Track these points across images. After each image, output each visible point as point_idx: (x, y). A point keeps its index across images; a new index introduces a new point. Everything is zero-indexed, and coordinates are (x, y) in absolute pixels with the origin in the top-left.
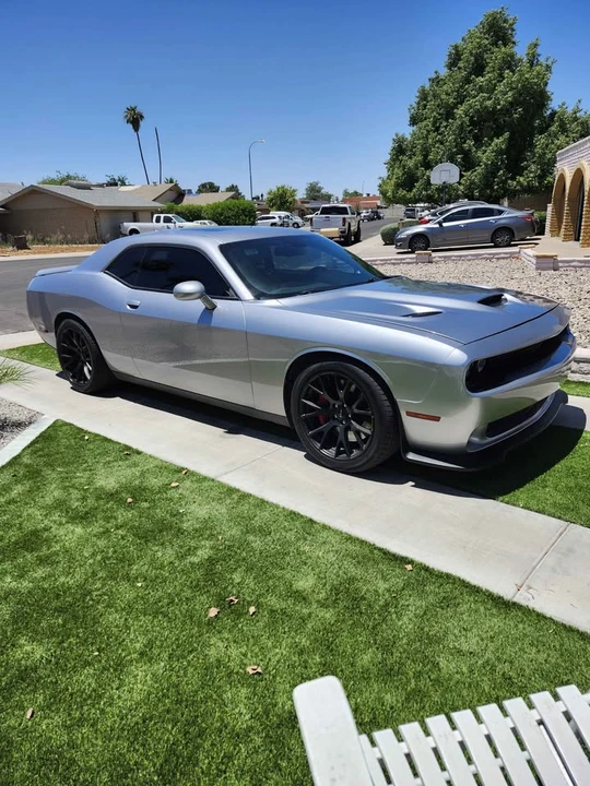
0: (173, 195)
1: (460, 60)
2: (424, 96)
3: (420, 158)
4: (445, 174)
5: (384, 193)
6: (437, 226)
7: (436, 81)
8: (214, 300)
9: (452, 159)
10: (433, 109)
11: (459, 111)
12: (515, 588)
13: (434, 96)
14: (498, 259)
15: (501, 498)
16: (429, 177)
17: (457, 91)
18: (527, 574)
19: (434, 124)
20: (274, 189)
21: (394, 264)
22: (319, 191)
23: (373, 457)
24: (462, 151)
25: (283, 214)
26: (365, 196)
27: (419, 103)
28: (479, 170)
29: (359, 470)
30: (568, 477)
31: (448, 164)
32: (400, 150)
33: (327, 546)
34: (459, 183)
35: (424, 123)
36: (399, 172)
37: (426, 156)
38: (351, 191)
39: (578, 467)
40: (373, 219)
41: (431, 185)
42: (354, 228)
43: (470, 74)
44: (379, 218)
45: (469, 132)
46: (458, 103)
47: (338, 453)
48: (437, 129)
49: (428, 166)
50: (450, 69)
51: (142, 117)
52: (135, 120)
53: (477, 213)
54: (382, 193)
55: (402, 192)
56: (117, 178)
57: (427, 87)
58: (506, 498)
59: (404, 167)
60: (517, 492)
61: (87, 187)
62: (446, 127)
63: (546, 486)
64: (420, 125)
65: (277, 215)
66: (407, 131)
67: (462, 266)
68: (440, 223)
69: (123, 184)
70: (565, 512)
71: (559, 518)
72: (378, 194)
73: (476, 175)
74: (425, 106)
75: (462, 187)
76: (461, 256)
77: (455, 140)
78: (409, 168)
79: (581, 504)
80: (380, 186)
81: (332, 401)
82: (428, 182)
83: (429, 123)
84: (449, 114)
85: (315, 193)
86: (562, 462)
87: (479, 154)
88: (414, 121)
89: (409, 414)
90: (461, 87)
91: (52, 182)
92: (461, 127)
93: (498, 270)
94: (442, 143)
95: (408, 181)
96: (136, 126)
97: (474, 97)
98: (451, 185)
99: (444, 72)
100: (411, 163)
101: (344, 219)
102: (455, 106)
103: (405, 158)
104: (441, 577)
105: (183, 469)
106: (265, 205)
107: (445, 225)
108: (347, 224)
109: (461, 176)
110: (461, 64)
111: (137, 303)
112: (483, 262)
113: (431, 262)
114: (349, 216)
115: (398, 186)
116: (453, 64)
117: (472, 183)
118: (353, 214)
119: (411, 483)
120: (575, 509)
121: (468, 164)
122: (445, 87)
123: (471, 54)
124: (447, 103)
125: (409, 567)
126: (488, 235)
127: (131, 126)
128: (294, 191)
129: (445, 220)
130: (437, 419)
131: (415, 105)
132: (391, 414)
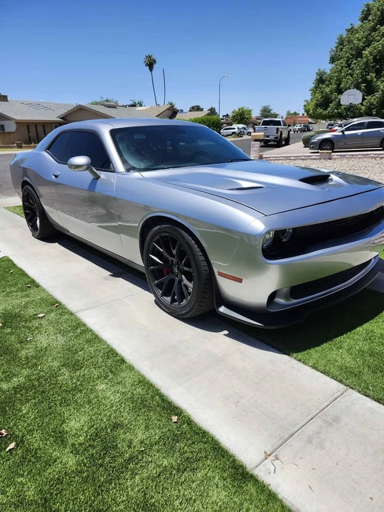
0: (170, 113)
1: (370, 14)
2: (341, 42)
3: (335, 86)
4: (352, 97)
5: (307, 111)
6: (341, 134)
7: (351, 31)
8: (98, 172)
9: (358, 87)
10: (347, 52)
11: (366, 52)
12: (263, 456)
13: (349, 41)
14: (382, 158)
15: (295, 355)
16: (340, 99)
17: (366, 38)
18: (282, 440)
19: (348, 61)
20: (237, 110)
21: (303, 159)
22: (269, 112)
23: (193, 308)
24: (365, 81)
25: (241, 126)
26: (301, 115)
27: (337, 47)
28: (378, 95)
29: (186, 317)
30: (365, 340)
31: (355, 90)
32: (321, 80)
33: (120, 387)
34: (362, 104)
35: (339, 62)
36: (319, 96)
37: (339, 85)
38: (292, 112)
39: (378, 331)
40: (304, 131)
41: (341, 105)
42: (285, 135)
43: (377, 24)
44: (309, 130)
45: (373, 67)
46: (366, 46)
47: (173, 301)
48: (349, 65)
49: (340, 92)
50: (362, 22)
51: (155, 62)
52: (151, 64)
53: (371, 125)
54: (306, 111)
55: (320, 110)
56: (137, 102)
57: (344, 36)
58: (300, 355)
59: (322, 92)
60: (312, 351)
61: (114, 107)
62: (355, 64)
63: (341, 348)
64: (337, 62)
65: (237, 127)
66: (328, 68)
67: (351, 162)
68: (343, 132)
69: (141, 105)
70: (348, 377)
71: (341, 381)
72: (303, 111)
73: (374, 99)
74: (342, 49)
75: (363, 108)
76: (353, 155)
77: (362, 73)
78: (326, 93)
79: (366, 370)
80: (305, 106)
81: (171, 259)
82: (339, 105)
83: (343, 61)
84: (359, 54)
85: (266, 112)
86: (366, 326)
87: (379, 83)
88: (333, 60)
89: (220, 274)
90: (370, 34)
91: (97, 104)
92: (367, 64)
93: (378, 166)
94: (352, 76)
95: (325, 102)
96: (151, 69)
97: (378, 41)
98: (355, 106)
99: (357, 24)
100: (327, 90)
101: (278, 129)
102: (364, 48)
103: (324, 86)
104: (198, 434)
105: (57, 302)
106: (230, 120)
107: (346, 133)
108: (279, 133)
109: (364, 99)
110: (370, 18)
111: (58, 173)
112: (370, 160)
113: (331, 159)
114: (282, 126)
115: (317, 106)
116: (365, 18)
117: (372, 104)
118: (285, 125)
119: (226, 332)
120: (358, 375)
121: (369, 90)
122: (357, 35)
123: (378, 10)
124: (357, 47)
125: (175, 418)
126: (378, 142)
127: (148, 68)
128: (250, 111)
129: (347, 130)
130: (240, 281)
131: (334, 49)
132: (207, 273)
